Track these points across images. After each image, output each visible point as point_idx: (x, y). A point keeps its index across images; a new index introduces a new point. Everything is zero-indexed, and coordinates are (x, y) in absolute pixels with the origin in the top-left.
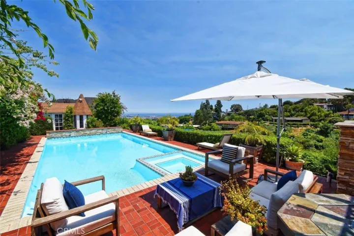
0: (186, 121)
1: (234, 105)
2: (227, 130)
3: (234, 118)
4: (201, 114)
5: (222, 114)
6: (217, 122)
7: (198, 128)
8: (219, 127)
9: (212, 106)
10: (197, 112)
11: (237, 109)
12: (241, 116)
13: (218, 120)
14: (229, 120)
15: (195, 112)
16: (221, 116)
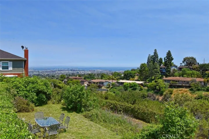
0: (131, 76)
1: (187, 58)
2: (175, 87)
3: (186, 74)
4: (147, 69)
5: (173, 68)
6: (165, 78)
7: (141, 84)
8: (166, 83)
9: (161, 59)
10: (143, 66)
11: (190, 63)
12: (195, 72)
13: (167, 76)
14: (180, 76)
15: (140, 66)
16: (172, 71)
